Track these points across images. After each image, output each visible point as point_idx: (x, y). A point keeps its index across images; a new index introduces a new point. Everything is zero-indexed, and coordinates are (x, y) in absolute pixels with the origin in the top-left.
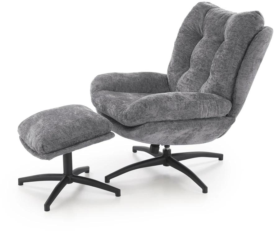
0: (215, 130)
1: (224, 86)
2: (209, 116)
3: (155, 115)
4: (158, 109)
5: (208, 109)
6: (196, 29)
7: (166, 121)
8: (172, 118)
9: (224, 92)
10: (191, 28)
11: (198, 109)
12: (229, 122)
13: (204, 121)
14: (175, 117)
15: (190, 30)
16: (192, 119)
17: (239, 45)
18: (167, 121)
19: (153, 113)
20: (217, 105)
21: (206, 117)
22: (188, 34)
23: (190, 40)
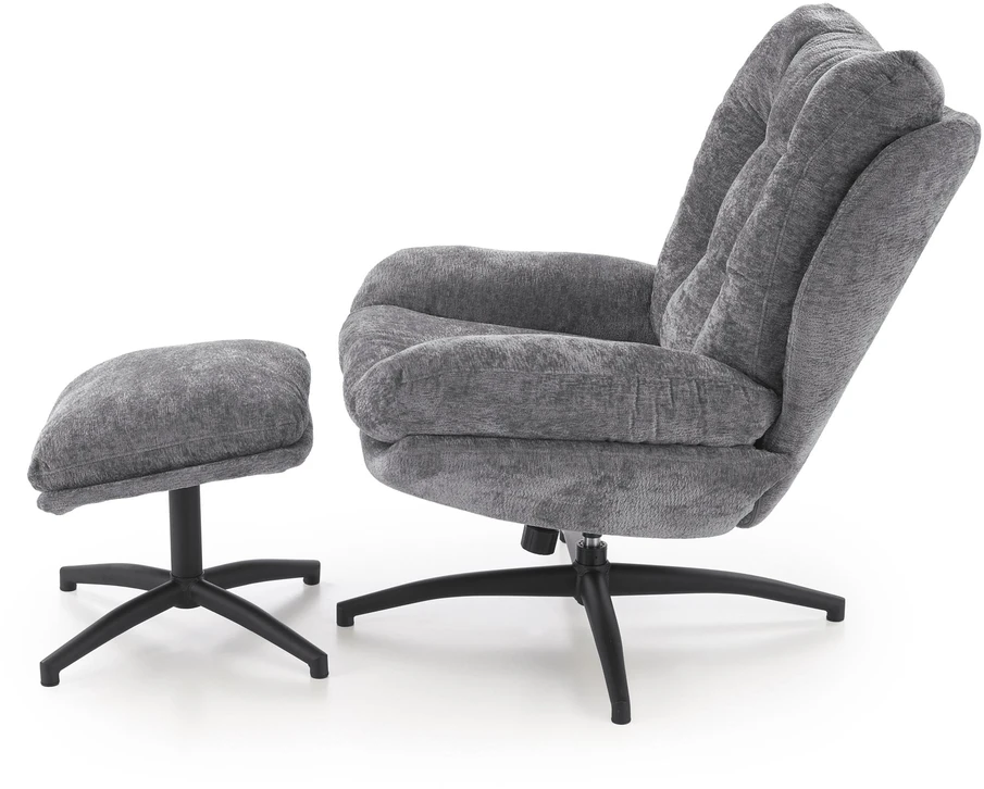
0: (696, 492)
1: (747, 331)
2: (665, 438)
3: (430, 414)
4: (441, 394)
5: (657, 410)
6: (759, 110)
7: (477, 437)
8: (501, 428)
9: (746, 353)
10: (745, 105)
11: (612, 406)
12: (759, 469)
13: (641, 455)
14: (513, 426)
15: (742, 110)
16: (595, 442)
17: (811, 179)
18: (483, 437)
19: (424, 407)
20: (702, 402)
21: (653, 438)
22: (732, 127)
23: (732, 151)
